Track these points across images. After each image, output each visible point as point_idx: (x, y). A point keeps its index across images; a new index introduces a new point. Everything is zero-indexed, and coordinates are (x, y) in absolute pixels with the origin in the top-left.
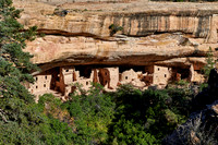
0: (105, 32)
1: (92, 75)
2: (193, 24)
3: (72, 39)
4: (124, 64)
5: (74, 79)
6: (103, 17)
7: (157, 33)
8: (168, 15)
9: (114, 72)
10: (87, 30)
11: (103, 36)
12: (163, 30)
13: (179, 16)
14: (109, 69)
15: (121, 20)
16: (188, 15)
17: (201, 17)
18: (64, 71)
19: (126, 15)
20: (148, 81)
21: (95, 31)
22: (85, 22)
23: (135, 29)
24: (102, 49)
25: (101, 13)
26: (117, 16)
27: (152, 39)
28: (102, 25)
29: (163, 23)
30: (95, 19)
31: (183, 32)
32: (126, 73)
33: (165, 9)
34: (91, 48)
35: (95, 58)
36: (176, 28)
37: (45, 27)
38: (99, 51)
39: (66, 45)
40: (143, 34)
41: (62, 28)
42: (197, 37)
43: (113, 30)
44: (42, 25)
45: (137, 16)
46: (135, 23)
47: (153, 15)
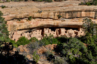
0: (56, 17)
1: (56, 30)
5: (49, 32)
6: (55, 13)
7: (77, 17)
8: (81, 11)
9: (63, 30)
10: (49, 17)
11: (55, 19)
12: (79, 16)
13: (86, 11)
14: (61, 29)
15: (62, 14)
17: (96, 12)
18: (45, 29)
19: (63, 12)
20: (76, 33)
21: (52, 17)
22: (48, 15)
24: (56, 23)
25: (54, 11)
26: (60, 12)
27: (76, 19)
28: (55, 15)
29: (79, 14)
30: (52, 14)
31: (88, 17)
33: (79, 9)
34: (52, 23)
35: (54, 26)
36: (84, 16)
37: (35, 16)
39: (42, 22)
40: (72, 18)
42: (95, 19)
43: (59, 17)
44: (33, 16)
45: (68, 12)
46: (68, 14)
47: (74, 11)
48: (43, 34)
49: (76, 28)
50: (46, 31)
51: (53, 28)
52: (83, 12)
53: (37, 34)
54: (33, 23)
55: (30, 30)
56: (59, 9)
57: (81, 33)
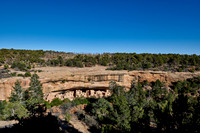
2: (117, 78)
3: (77, 82)
4: (96, 89)
6: (86, 76)
10: (81, 80)
12: (106, 80)
14: (91, 90)
16: (114, 75)
19: (93, 76)
20: (104, 94)
23: (96, 79)
26: (90, 76)
30: (83, 77)
32: (97, 92)
34: (83, 85)
36: (110, 79)
38: (85, 86)
39: (75, 84)
41: (73, 79)
42: (119, 81)
43: (89, 80)
44: (67, 79)
45: (97, 76)
47: (102, 75)
48: (75, 95)
49: (103, 89)
50: (78, 92)
51: (84, 90)
52: (109, 76)
53: (70, 96)
54: (66, 86)
55: (63, 92)
56: (89, 74)
57: (108, 94)
